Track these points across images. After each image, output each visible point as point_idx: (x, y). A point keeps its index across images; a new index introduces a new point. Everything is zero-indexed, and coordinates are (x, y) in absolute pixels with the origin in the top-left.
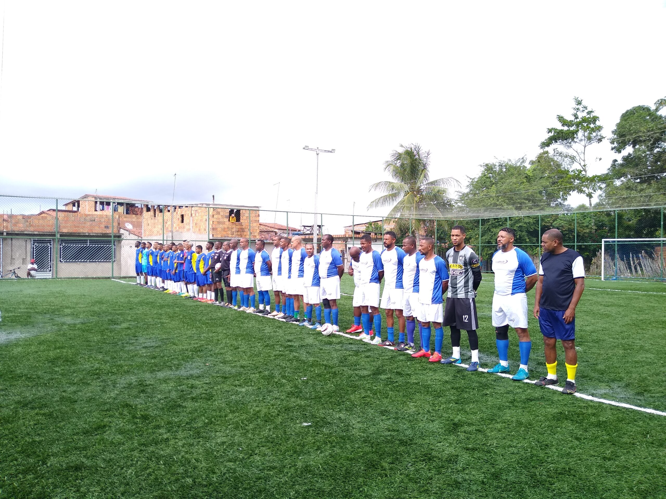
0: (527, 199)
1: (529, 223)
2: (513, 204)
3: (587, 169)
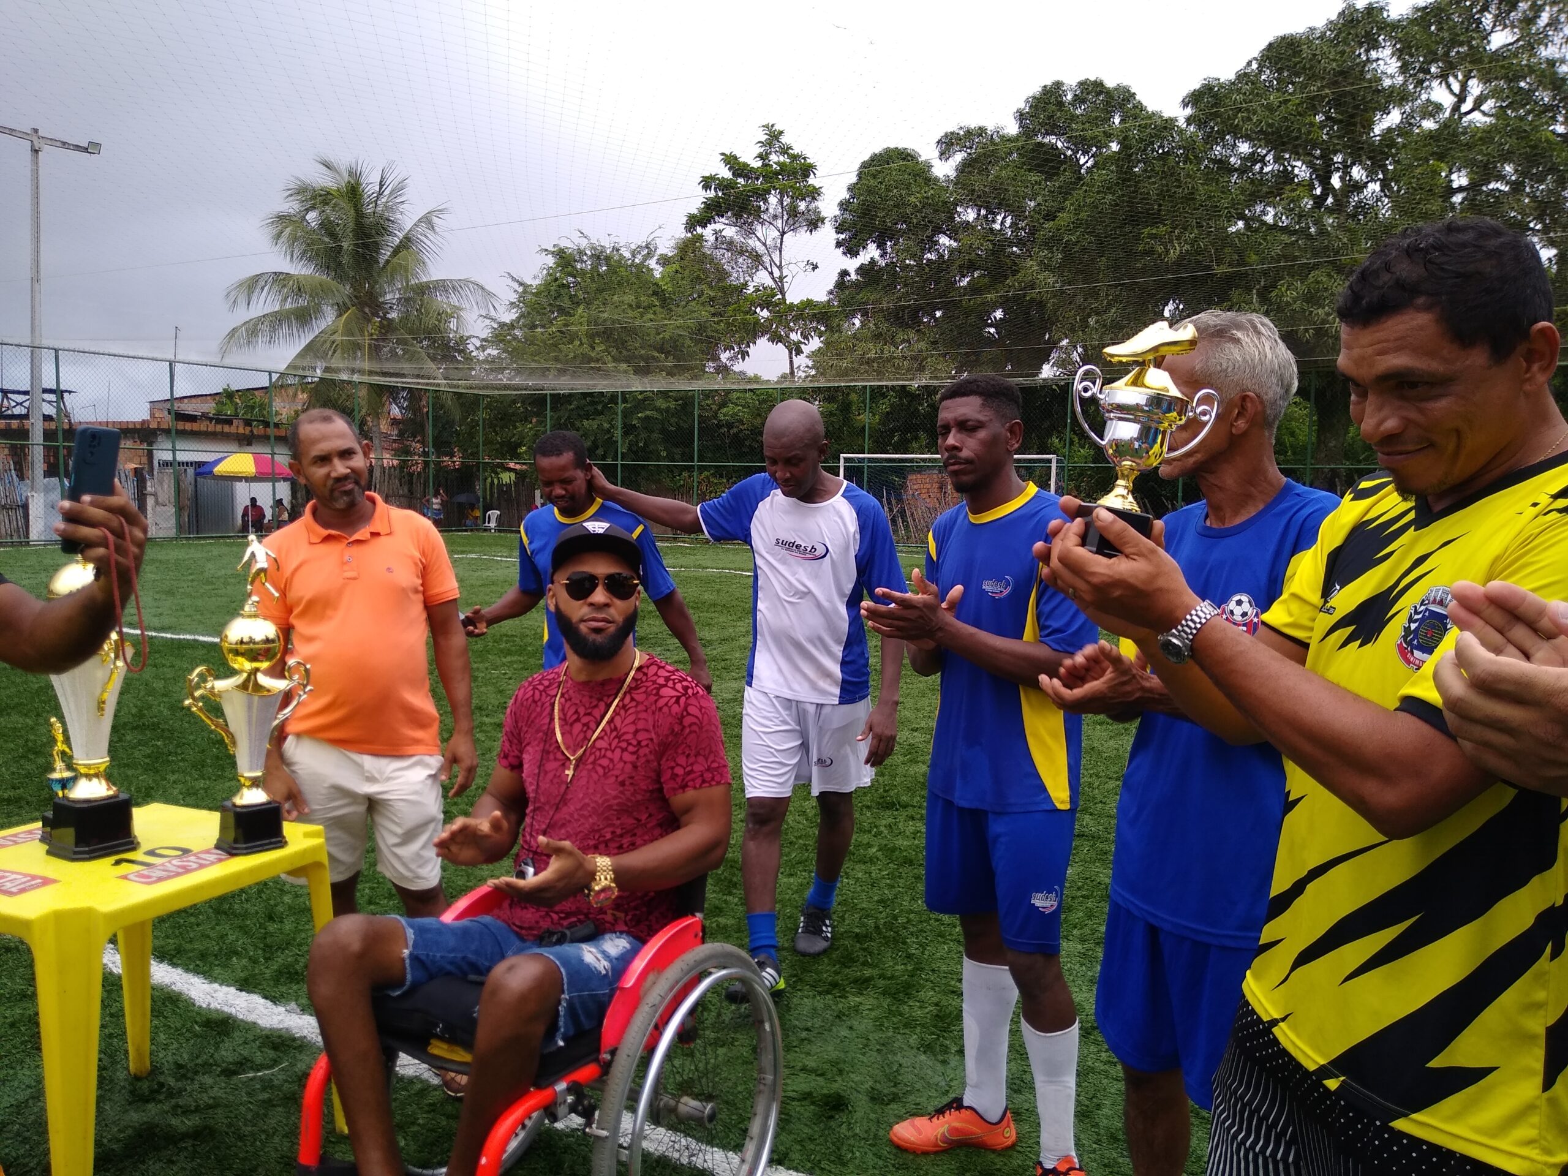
0: (661, 350)
1: (667, 410)
2: (627, 360)
3: (786, 286)
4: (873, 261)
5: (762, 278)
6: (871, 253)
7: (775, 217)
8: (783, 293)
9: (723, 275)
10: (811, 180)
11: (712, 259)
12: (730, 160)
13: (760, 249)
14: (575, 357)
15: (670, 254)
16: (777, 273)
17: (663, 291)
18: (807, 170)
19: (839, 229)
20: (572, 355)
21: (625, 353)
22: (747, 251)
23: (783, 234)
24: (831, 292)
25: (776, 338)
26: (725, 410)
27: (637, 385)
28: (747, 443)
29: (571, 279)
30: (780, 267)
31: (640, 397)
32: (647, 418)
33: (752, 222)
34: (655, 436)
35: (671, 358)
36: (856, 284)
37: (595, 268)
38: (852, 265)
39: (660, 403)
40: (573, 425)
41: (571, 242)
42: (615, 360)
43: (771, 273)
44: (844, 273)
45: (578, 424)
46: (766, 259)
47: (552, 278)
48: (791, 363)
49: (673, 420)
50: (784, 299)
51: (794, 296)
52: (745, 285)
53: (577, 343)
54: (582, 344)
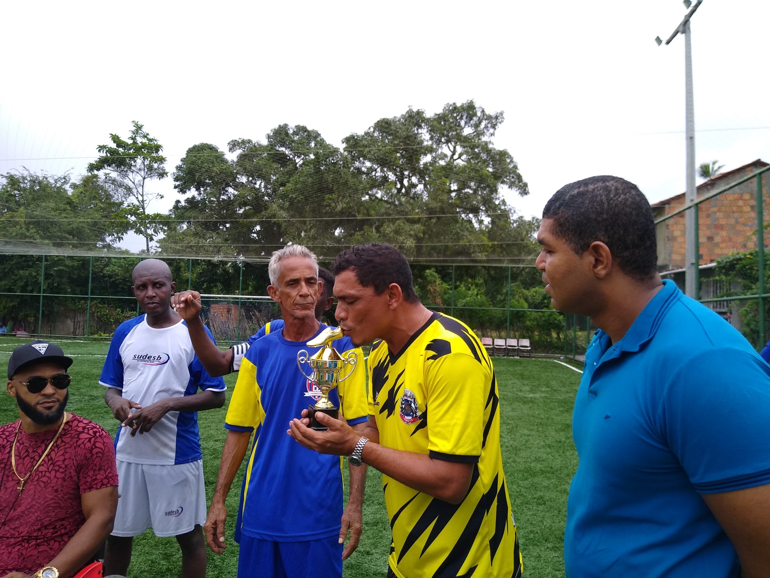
0: (70, 233)
1: (72, 267)
2: (49, 238)
3: (145, 206)
4: (194, 197)
5: (132, 200)
6: (192, 193)
7: (140, 170)
8: (144, 208)
9: (109, 196)
10: (160, 153)
11: (102, 188)
12: (115, 139)
13: (131, 185)
14: (17, 235)
15: (78, 183)
16: (140, 198)
17: (73, 202)
18: (158, 148)
19: (176, 179)
20: (14, 234)
21: (48, 234)
22: (123, 185)
23: (144, 178)
24: (171, 211)
25: (139, 231)
26: (107, 269)
27: (55, 252)
28: (121, 286)
29: (16, 192)
30: (142, 195)
31: (56, 259)
32: (60, 270)
33: (127, 171)
34: (64, 280)
35: (76, 238)
36: (184, 208)
37: (32, 187)
38: (183, 198)
39: (68, 262)
40: (13, 273)
41: (18, 172)
42: (42, 238)
43: (137, 198)
44: (178, 202)
45: (16, 272)
46: (135, 191)
47: (5, 190)
48: (148, 245)
49: (76, 272)
50: (144, 212)
51: (150, 211)
52: (122, 203)
53: (18, 227)
54: (21, 228)
